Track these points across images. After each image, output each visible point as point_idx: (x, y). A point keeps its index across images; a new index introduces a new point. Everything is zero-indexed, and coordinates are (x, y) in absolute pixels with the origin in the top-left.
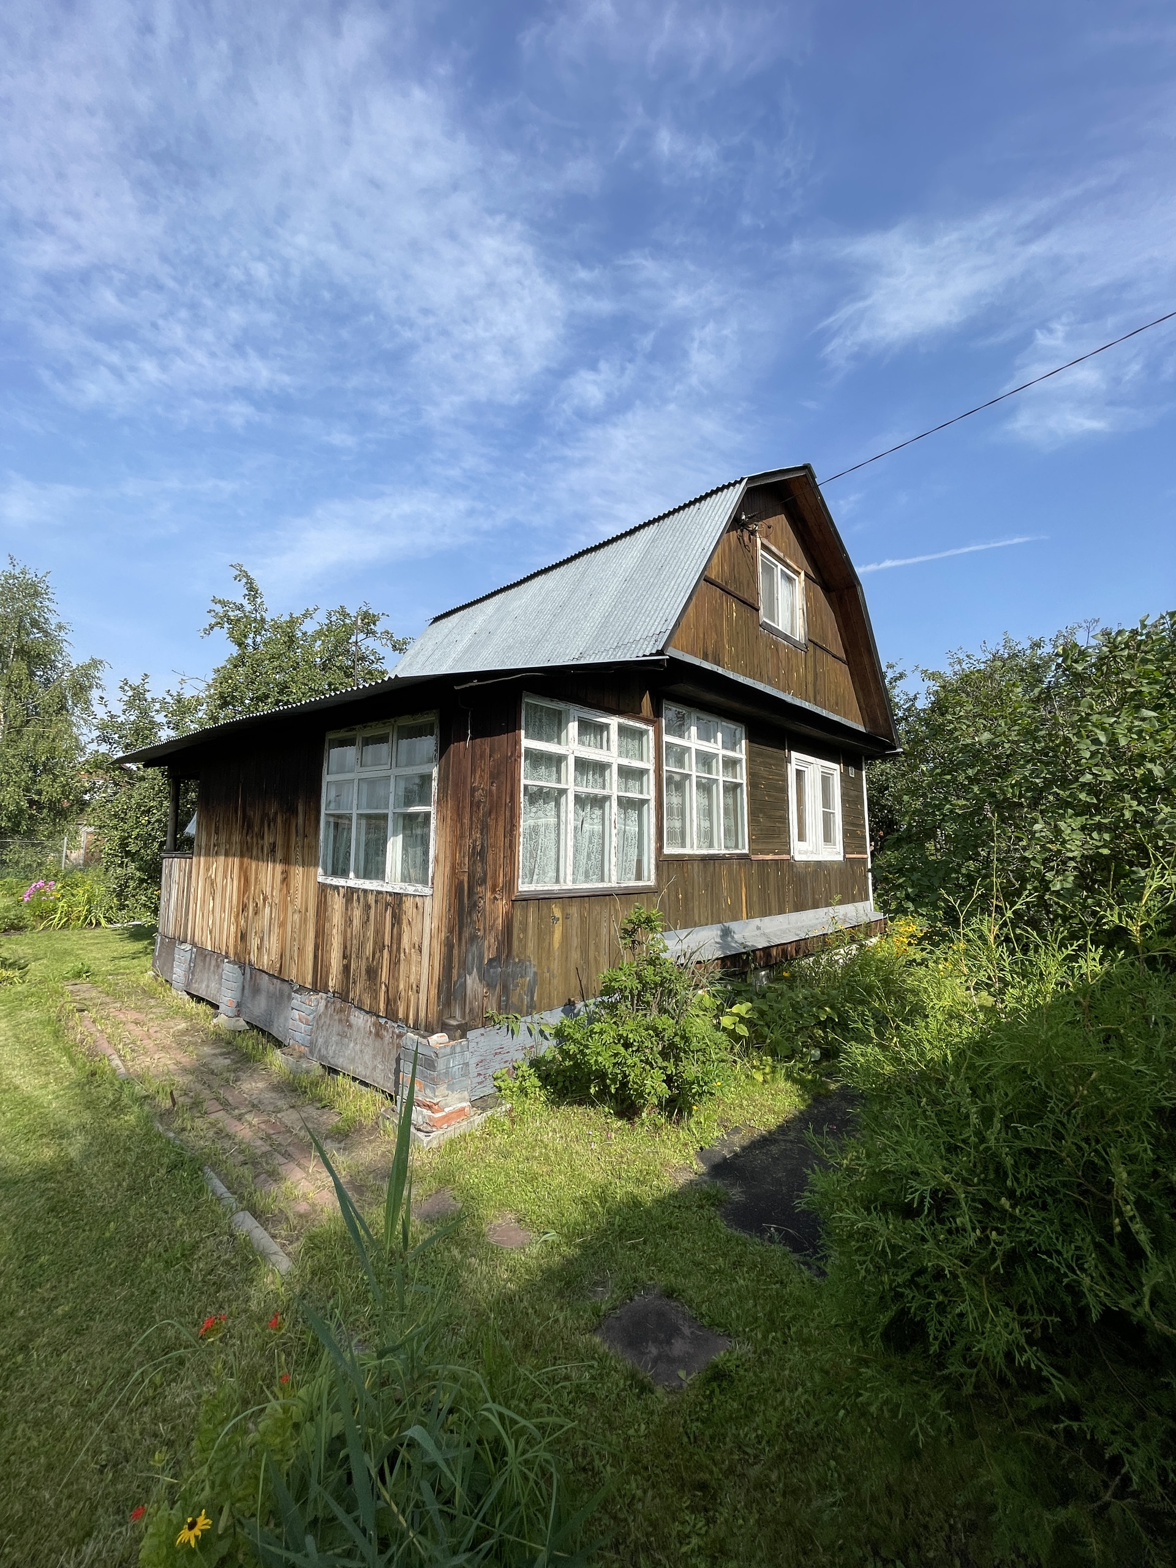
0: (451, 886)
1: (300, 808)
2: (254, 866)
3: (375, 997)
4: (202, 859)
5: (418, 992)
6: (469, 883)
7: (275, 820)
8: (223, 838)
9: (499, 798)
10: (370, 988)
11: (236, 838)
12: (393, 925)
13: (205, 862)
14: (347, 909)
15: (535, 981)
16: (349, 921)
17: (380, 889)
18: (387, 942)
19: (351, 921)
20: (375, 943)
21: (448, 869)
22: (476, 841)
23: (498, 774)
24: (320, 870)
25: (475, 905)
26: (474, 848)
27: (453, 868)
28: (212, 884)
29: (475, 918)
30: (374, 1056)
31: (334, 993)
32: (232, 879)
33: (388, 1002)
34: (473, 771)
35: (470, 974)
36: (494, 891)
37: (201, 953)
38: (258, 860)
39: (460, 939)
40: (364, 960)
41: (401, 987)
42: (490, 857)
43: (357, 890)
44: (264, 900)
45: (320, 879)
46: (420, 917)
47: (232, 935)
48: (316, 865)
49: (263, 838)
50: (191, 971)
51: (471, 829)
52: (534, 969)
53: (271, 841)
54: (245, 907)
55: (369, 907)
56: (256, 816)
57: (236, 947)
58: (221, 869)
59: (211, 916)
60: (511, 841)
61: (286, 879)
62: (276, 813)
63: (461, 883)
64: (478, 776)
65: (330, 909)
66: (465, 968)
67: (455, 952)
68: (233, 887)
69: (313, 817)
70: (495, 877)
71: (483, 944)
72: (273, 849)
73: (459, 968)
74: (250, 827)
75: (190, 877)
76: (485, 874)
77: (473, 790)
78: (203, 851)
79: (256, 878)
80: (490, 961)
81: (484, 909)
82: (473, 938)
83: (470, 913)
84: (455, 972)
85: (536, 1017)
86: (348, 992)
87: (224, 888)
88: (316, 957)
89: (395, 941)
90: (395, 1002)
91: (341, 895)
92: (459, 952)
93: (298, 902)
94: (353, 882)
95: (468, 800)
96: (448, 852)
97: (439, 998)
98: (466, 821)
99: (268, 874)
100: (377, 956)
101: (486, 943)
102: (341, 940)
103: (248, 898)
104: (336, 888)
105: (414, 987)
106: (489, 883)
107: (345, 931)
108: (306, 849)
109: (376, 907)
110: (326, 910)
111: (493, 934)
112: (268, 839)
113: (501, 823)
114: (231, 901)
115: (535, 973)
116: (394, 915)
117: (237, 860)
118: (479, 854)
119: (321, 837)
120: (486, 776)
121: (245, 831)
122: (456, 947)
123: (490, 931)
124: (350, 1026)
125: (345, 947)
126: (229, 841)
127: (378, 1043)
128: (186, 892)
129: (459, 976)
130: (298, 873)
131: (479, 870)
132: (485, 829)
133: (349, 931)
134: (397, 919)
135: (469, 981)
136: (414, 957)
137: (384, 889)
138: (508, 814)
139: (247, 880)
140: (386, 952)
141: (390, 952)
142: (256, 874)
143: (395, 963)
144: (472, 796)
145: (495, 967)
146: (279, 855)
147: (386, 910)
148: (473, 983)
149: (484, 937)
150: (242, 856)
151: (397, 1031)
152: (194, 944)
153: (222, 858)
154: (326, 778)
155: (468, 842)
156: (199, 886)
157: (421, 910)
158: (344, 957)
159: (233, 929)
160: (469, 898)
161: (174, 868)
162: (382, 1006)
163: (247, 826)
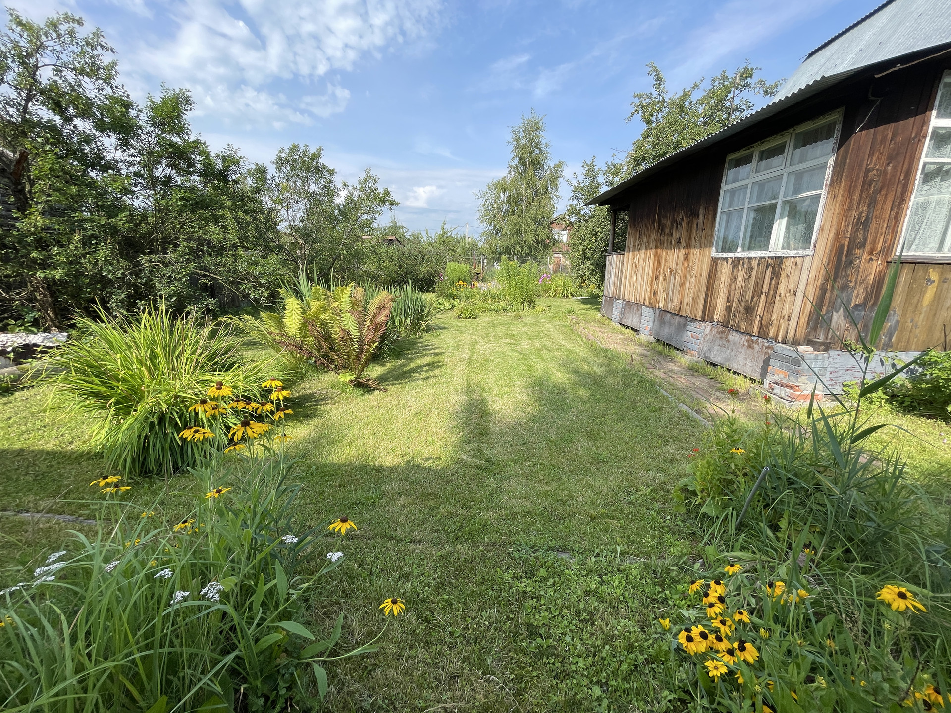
0: (832, 247)
1: (701, 212)
2: (664, 253)
3: (751, 324)
4: (630, 253)
5: (789, 320)
6: (849, 246)
7: (681, 223)
8: (644, 240)
9: (894, 176)
10: (747, 319)
11: (653, 238)
12: (772, 279)
13: (632, 255)
14: (733, 271)
15: (896, 327)
16: (734, 279)
17: (763, 256)
18: (765, 289)
19: (735, 279)
20: (754, 290)
21: (832, 235)
22: (862, 213)
23: (897, 154)
24: (714, 249)
25: (851, 263)
26: (859, 219)
27: (837, 233)
28: (636, 266)
29: (849, 272)
30: (746, 359)
31: (717, 322)
32: (649, 262)
33: (761, 327)
34: (871, 155)
35: (837, 312)
36: (871, 253)
37: (628, 304)
38: (668, 249)
39: (833, 287)
40: (744, 302)
41: (774, 317)
42: (873, 227)
43: (743, 259)
44: (671, 272)
45: (713, 255)
46: (797, 272)
47: (648, 293)
48: (711, 246)
49: (671, 235)
50: (623, 313)
51: (859, 204)
52: (896, 318)
53: (678, 236)
54: (657, 277)
55: (752, 269)
56: (667, 223)
57: (650, 299)
58: (642, 257)
59: (635, 284)
60: (897, 213)
61: (686, 257)
62: (682, 219)
63: (842, 246)
64: (874, 159)
65: (719, 273)
66: (833, 307)
67: (827, 295)
68: (649, 267)
69: (710, 216)
70: (874, 242)
71: (852, 292)
72: (679, 241)
73: (828, 307)
74: (663, 230)
75: (623, 265)
76: (866, 239)
77: (868, 171)
78: (631, 249)
79: (666, 260)
80: (856, 306)
81: (859, 267)
82: (844, 287)
83: (846, 268)
84: (825, 308)
85: (891, 354)
86: (728, 322)
87: (644, 269)
88: (705, 302)
89: (772, 289)
90: (767, 326)
91: (729, 263)
92: (831, 296)
93: (695, 271)
94: (740, 253)
95: (861, 180)
96: (835, 222)
97: (808, 323)
98: (856, 197)
99: (673, 257)
100: (755, 299)
101: (855, 292)
102: (726, 291)
103: (660, 272)
104: (726, 259)
105: (786, 317)
106: (868, 247)
107: (730, 285)
108: (703, 238)
109: (758, 269)
110: (716, 274)
111: (863, 286)
112: (675, 236)
113: (890, 198)
114: (648, 275)
115: (898, 322)
116: (773, 272)
117: (653, 251)
118: (863, 224)
119: (716, 229)
120: (883, 159)
121: (659, 234)
122: (829, 292)
123: (861, 284)
124: (728, 341)
125: (729, 295)
126: (648, 241)
127: (750, 351)
128: (620, 273)
129: (827, 312)
130: (696, 253)
131: (860, 236)
132: (872, 203)
133: (733, 285)
134: (776, 275)
135: (835, 316)
136: (789, 298)
137: (767, 256)
138: (899, 190)
139: (659, 262)
140: (763, 297)
141: (767, 297)
142: (666, 257)
143: (770, 303)
144: (866, 176)
145: (860, 311)
146: (683, 244)
147: (767, 269)
148: (838, 319)
149: (854, 288)
150: (657, 248)
151: (766, 344)
152: (624, 300)
153: (643, 251)
154: (724, 187)
155: (854, 213)
156: (628, 268)
157: (800, 267)
158: (728, 301)
159: (649, 290)
160: (847, 256)
161: (613, 262)
162: (756, 329)
163: (661, 229)
